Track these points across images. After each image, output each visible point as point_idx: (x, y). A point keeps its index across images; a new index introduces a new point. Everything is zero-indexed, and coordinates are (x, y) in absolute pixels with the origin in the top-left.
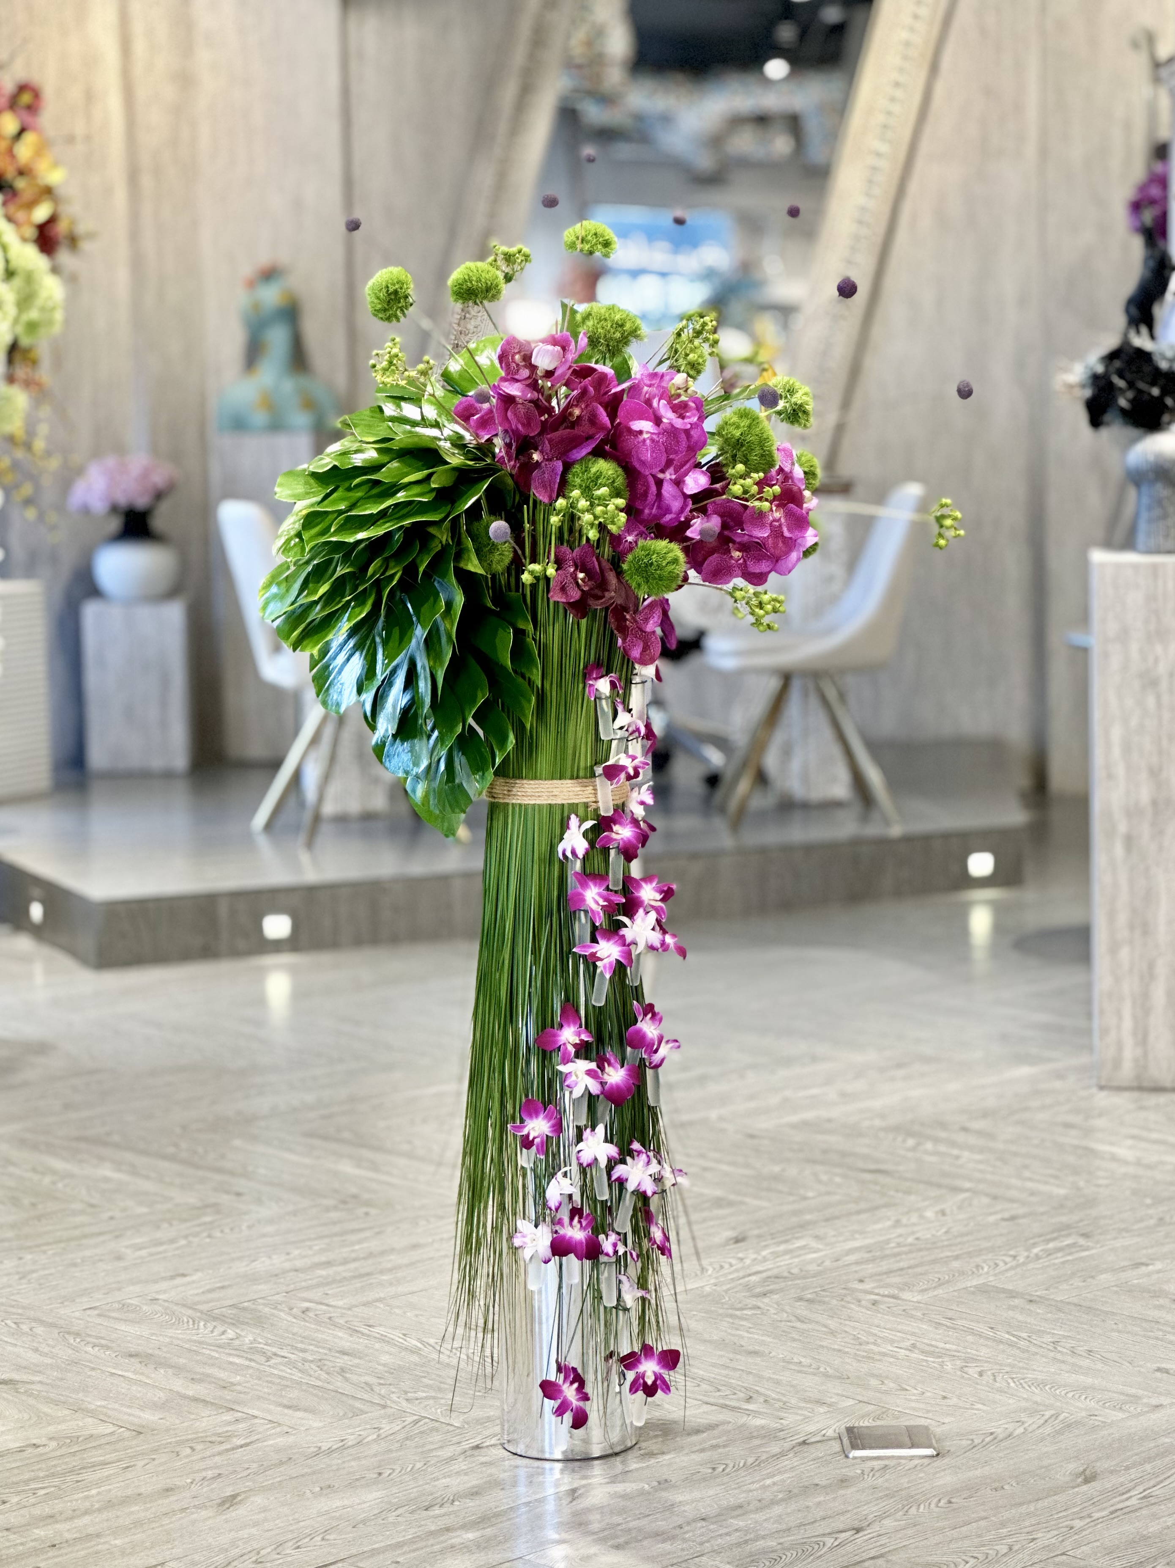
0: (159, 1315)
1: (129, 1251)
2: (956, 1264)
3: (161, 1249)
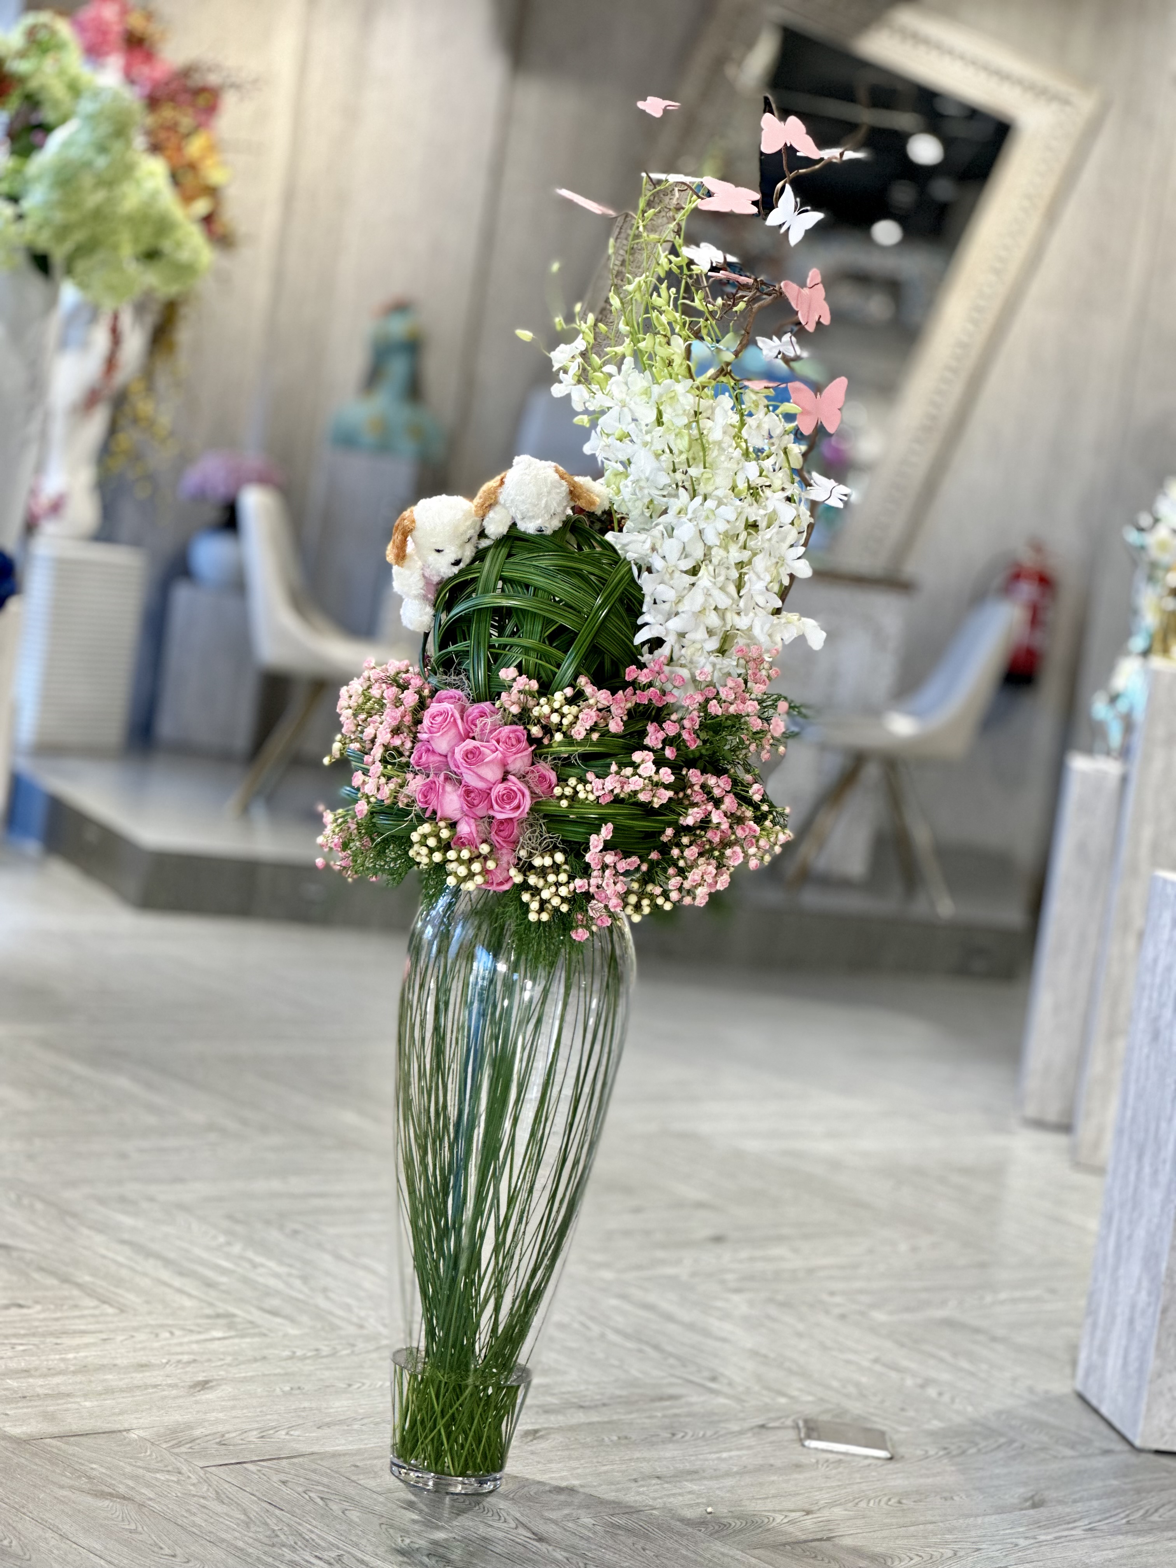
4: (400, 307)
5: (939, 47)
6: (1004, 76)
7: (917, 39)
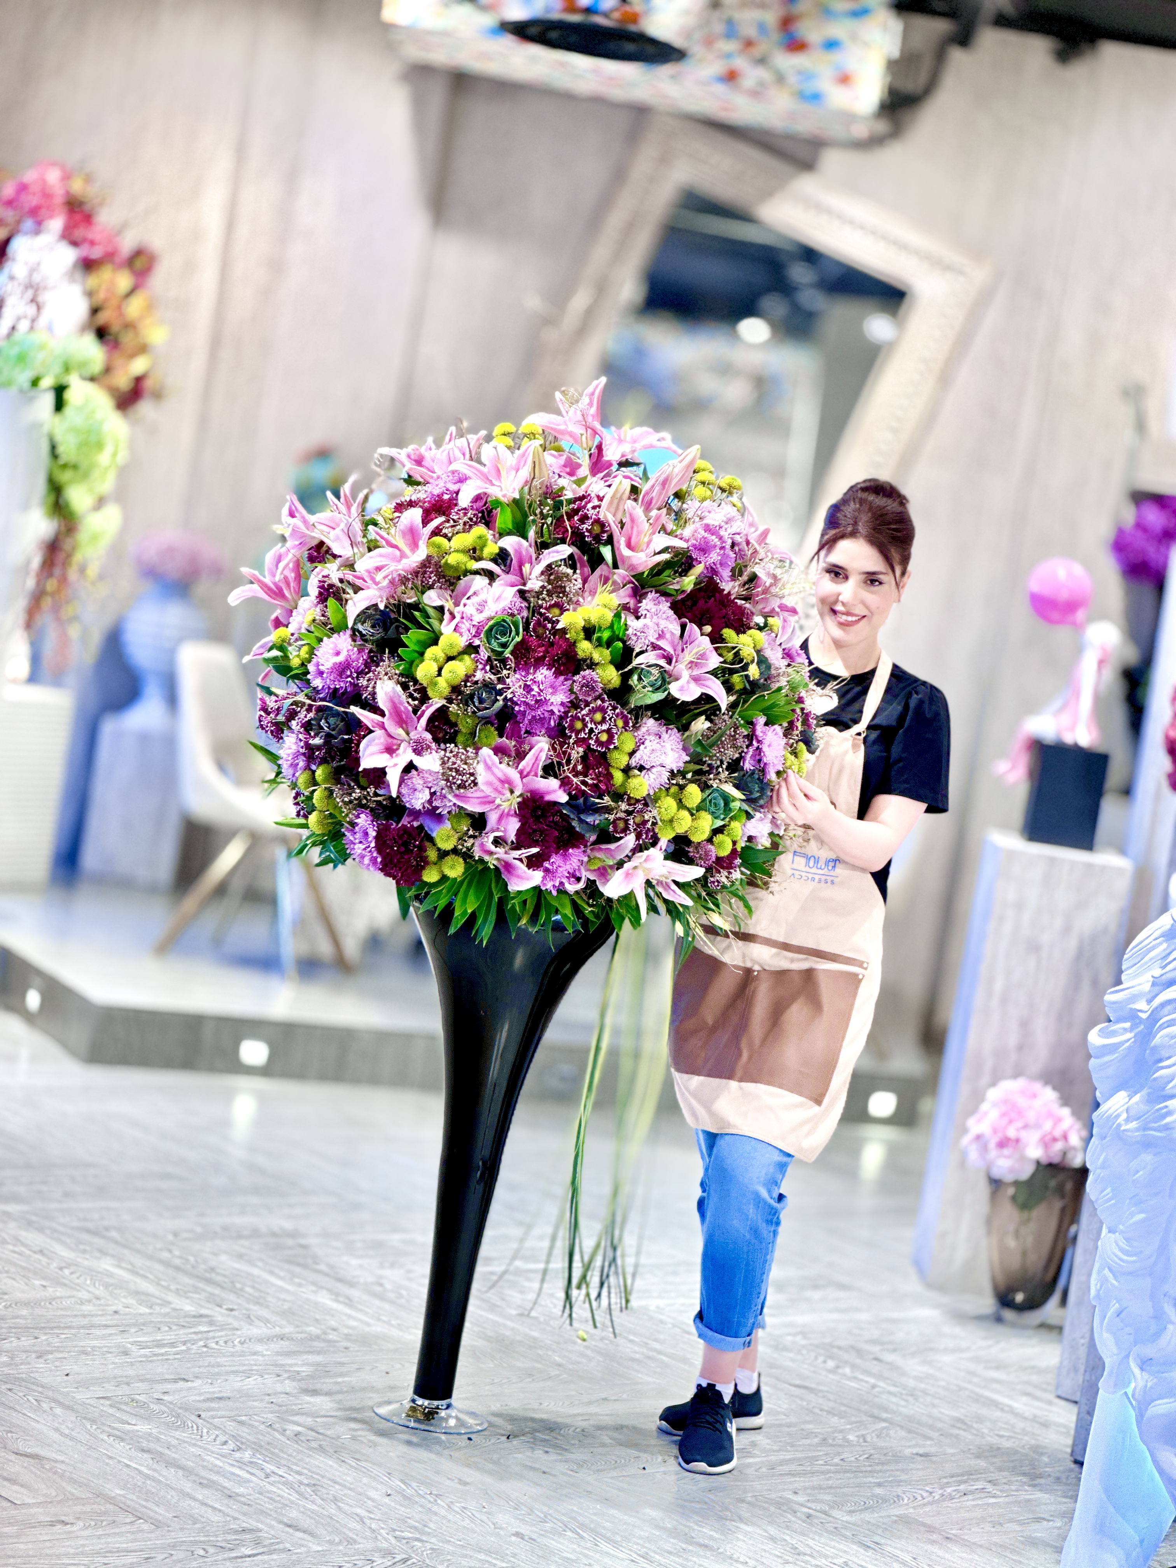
0: (166, 1415)
1: (134, 1348)
2: (878, 1491)
3: (163, 1351)
4: (322, 454)
5: (841, 218)
6: (902, 246)
7: (819, 208)
